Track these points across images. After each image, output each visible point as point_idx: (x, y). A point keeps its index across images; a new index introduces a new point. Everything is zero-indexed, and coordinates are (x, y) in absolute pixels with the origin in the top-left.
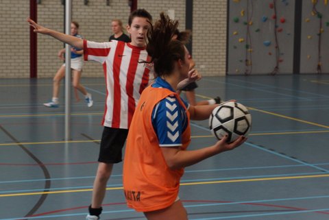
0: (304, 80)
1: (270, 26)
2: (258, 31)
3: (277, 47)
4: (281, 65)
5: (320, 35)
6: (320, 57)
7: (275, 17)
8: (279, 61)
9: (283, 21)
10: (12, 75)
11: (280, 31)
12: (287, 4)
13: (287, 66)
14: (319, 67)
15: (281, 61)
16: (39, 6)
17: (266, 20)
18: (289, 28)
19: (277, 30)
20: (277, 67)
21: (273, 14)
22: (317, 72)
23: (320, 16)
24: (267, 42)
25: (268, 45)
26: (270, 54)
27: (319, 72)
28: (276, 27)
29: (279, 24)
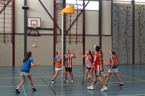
0: (136, 66)
1: (125, 49)
2: (121, 51)
3: (127, 56)
4: (129, 61)
5: (140, 52)
6: (141, 59)
7: (126, 47)
8: (128, 60)
9: (129, 48)
10: (48, 65)
11: (128, 51)
12: (130, 43)
13: (131, 62)
14: (140, 62)
15: (129, 60)
16: (56, 45)
17: (124, 48)
18: (131, 50)
19: (127, 51)
20: (127, 62)
21: (126, 46)
22: (140, 63)
23: (140, 47)
24: (124, 54)
25: (125, 55)
26: (125, 58)
27: (141, 64)
28: (127, 50)
29: (128, 49)
